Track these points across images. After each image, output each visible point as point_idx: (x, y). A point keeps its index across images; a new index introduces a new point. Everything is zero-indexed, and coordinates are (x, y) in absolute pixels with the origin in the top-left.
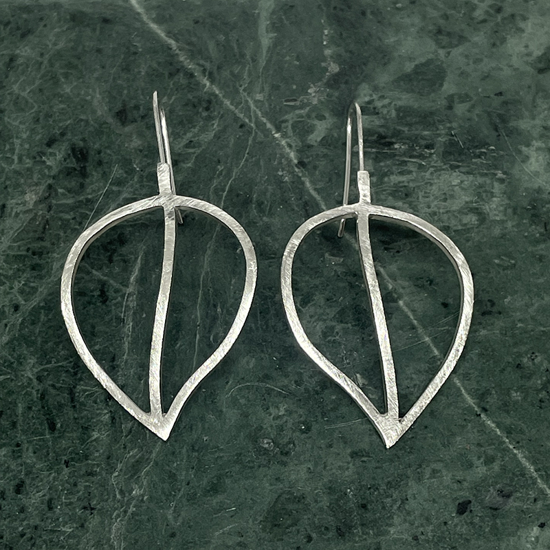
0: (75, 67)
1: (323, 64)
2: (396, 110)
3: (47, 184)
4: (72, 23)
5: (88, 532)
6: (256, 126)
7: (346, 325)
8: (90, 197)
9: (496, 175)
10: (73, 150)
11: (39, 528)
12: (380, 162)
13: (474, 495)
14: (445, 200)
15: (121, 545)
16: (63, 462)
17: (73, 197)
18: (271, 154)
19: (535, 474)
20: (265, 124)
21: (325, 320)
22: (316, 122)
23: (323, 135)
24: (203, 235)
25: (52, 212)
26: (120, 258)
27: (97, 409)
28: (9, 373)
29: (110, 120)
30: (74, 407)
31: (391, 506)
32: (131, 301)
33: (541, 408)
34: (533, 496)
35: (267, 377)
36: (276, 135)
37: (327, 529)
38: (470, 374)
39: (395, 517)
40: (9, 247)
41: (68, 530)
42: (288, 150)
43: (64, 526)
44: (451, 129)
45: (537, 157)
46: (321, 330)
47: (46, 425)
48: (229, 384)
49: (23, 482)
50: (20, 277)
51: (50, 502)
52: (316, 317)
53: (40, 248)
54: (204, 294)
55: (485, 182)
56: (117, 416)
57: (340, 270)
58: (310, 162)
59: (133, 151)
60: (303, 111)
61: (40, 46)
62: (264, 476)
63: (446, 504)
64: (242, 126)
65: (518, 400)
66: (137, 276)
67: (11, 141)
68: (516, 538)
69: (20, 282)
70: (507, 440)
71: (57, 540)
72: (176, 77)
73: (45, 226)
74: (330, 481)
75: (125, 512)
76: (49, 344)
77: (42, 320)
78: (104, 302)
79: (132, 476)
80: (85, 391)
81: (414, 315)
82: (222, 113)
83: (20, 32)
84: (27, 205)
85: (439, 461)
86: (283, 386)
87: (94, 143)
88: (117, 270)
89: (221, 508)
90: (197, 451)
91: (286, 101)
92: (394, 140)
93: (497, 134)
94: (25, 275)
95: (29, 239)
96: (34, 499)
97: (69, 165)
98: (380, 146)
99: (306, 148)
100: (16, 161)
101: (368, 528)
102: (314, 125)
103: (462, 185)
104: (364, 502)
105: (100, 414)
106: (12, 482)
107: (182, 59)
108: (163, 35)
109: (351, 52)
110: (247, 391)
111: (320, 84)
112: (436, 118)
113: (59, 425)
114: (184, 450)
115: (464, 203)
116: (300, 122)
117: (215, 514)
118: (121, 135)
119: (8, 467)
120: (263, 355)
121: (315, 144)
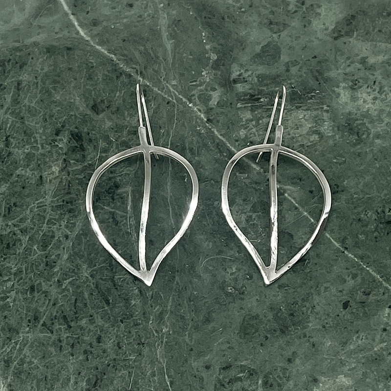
0: (58, 82)
1: (207, 55)
2: (256, 77)
3: (62, 159)
4: (48, 54)
5: (144, 356)
6: (177, 102)
7: (258, 214)
8: (90, 162)
9: (323, 108)
10: (72, 135)
11: (116, 360)
12: (255, 111)
13: (350, 297)
14: (297, 128)
15: (164, 360)
16: (119, 321)
17: (81, 164)
18: (189, 118)
19: (381, 280)
20: (182, 99)
21: (245, 213)
22: (212, 93)
23: (217, 100)
24: (163, 174)
25: (70, 176)
26: (118, 197)
27: (130, 287)
28: (74, 276)
29: (89, 112)
30: (117, 289)
31: (307, 312)
32: (132, 221)
33: (376, 242)
34: (382, 291)
35: (220, 252)
36: (190, 105)
37: (274, 330)
38: (333, 229)
39: (310, 317)
40: (52, 201)
41: (133, 358)
42: (199, 113)
43: (130, 356)
44: (291, 84)
45: (344, 93)
46: (244, 219)
47: (104, 302)
48: (201, 260)
49: (100, 336)
50: (63, 219)
51: (118, 344)
52: (240, 211)
53: (70, 199)
54: (172, 210)
55: (318, 113)
56: (142, 290)
57: (247, 181)
58: (214, 118)
59: (108, 129)
60: (202, 88)
61: (33, 72)
62: (234, 308)
63: (336, 305)
64: (168, 103)
65: (363, 240)
66: (131, 205)
67: (33, 136)
68: (378, 316)
69: (64, 221)
70: (362, 263)
71: (128, 365)
72: (121, 78)
73: (69, 185)
74: (270, 304)
75: (162, 342)
76: (92, 255)
77: (83, 242)
78: (117, 225)
79: (160, 322)
80: (120, 278)
81: (295, 201)
82: (154, 96)
83: (18, 65)
84: (54, 174)
85: (327, 282)
86: (231, 255)
87: (84, 129)
88: (119, 204)
89: (214, 330)
90: (193, 301)
91: (190, 82)
92: (260, 97)
93: (318, 83)
94: (66, 217)
95: (61, 194)
96: (109, 344)
97: (73, 145)
98: (253, 101)
99: (210, 110)
100: (40, 148)
101: (297, 326)
102: (211, 95)
103: (305, 118)
104: (292, 312)
105: (133, 290)
106: (94, 337)
107: (122, 66)
108: (106, 52)
109: (221, 45)
110: (211, 262)
111: (208, 68)
112: (281, 78)
113: (111, 301)
114: (185, 301)
115: (308, 128)
116: (202, 94)
117: (212, 334)
118: (98, 121)
119: (89, 329)
120: (215, 239)
121: (214, 107)
